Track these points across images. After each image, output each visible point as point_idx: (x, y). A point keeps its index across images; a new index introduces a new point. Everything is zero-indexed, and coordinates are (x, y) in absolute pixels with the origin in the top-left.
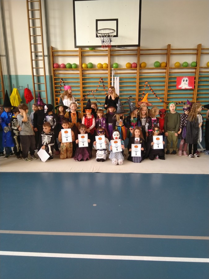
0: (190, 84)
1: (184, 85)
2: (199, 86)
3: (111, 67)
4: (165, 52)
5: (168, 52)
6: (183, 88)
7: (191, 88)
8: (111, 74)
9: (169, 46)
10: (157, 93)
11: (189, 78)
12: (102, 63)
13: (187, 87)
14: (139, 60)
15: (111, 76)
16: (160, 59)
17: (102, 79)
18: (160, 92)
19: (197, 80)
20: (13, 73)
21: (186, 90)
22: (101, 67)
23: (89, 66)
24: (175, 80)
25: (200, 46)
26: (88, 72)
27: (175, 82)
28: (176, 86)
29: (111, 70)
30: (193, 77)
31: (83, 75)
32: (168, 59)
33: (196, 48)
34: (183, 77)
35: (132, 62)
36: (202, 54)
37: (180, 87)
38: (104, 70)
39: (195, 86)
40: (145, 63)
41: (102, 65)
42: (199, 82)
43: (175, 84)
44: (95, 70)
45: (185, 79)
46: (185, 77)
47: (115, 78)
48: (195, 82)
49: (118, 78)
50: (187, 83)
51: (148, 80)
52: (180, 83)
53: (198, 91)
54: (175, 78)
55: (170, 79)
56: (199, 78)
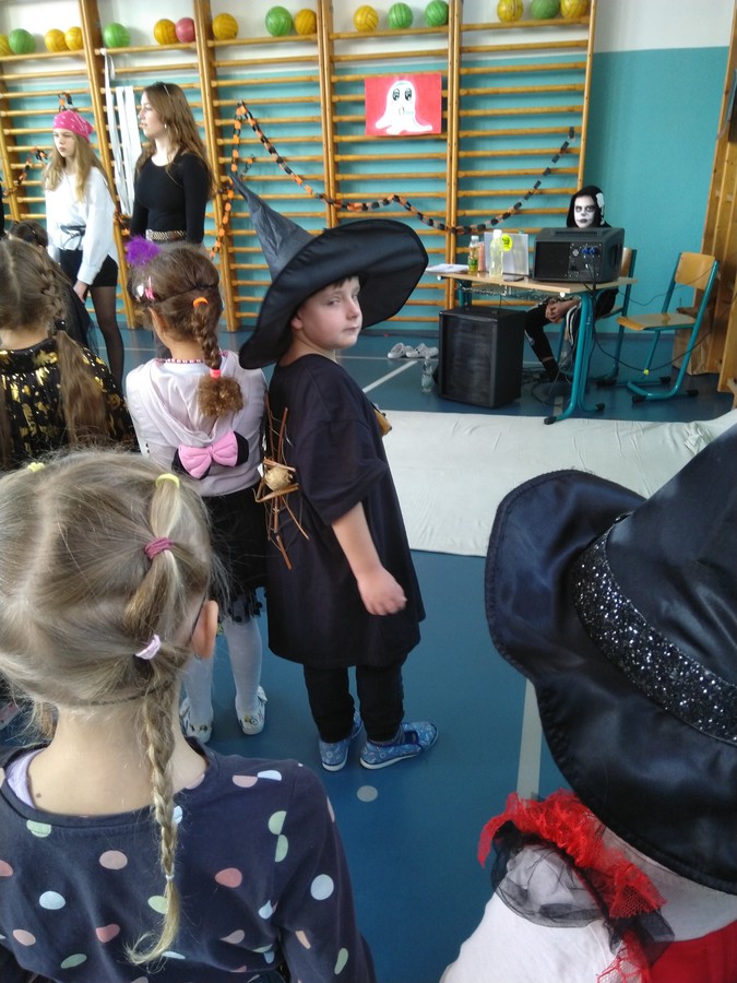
0: (422, 113)
1: (400, 115)
2: (463, 123)
6: (394, 131)
7: (428, 128)
8: (100, 74)
11: (419, 80)
13: (413, 125)
14: (199, 6)
17: (70, 100)
18: (305, 154)
19: (452, 93)
21: (406, 138)
22: (63, 46)
23: (14, 41)
24: (360, 95)
27: (361, 103)
28: (362, 123)
29: (98, 59)
30: (436, 76)
34: (390, 81)
35: (176, 18)
37: (380, 124)
39: (444, 121)
40: (232, 18)
41: (62, 36)
42: (463, 102)
43: (359, 115)
45: (403, 87)
46: (401, 78)
47: (119, 91)
48: (444, 100)
49: (129, 90)
50: (411, 104)
51: (250, 97)
52: (378, 109)
53: (462, 144)
54: (360, 83)
55: (335, 88)
56: (463, 81)
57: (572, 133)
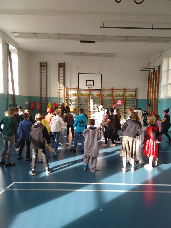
0: (121, 103)
1: (119, 103)
2: (125, 104)
3: (90, 95)
4: (111, 90)
5: (113, 90)
8: (90, 97)
9: (113, 88)
10: (109, 106)
12: (86, 93)
13: (120, 104)
14: (101, 92)
15: (90, 98)
16: (109, 93)
17: (86, 100)
18: (110, 106)
19: (124, 101)
20: (48, 96)
21: (120, 105)
22: (86, 95)
23: (81, 94)
25: (125, 88)
26: (80, 97)
29: (90, 96)
31: (78, 98)
32: (113, 93)
33: (123, 89)
34: (118, 100)
35: (98, 94)
36: (125, 91)
37: (117, 104)
38: (87, 96)
39: (123, 104)
40: (103, 94)
41: (86, 94)
42: (125, 102)
43: (115, 103)
44: (84, 96)
45: (120, 101)
47: (92, 99)
49: (93, 99)
50: (120, 102)
51: (105, 101)
52: (117, 102)
53: (125, 106)
54: (115, 100)
55: (113, 100)
56: (125, 101)
57: (134, 105)
